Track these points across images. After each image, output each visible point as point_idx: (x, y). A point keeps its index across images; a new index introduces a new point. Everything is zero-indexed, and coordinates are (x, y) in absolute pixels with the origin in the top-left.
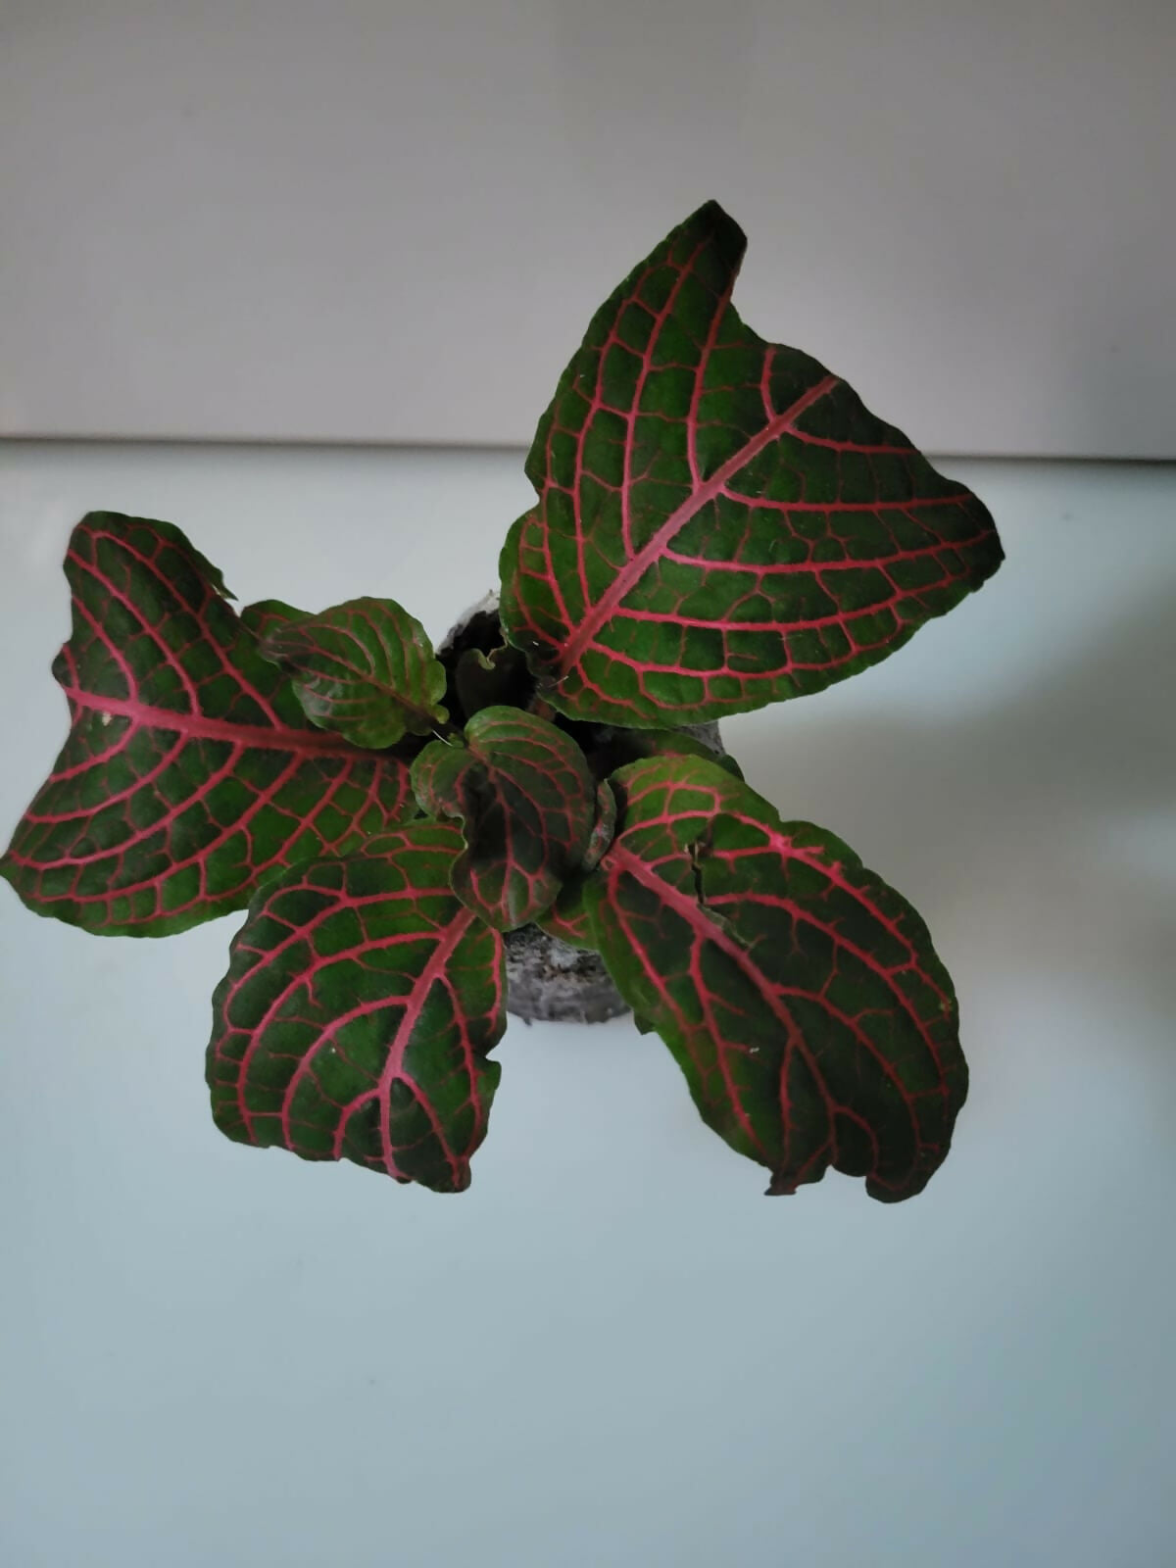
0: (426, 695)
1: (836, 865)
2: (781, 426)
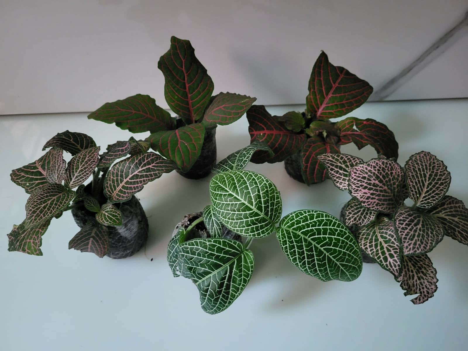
0: (302, 123)
1: (374, 122)
2: (342, 76)
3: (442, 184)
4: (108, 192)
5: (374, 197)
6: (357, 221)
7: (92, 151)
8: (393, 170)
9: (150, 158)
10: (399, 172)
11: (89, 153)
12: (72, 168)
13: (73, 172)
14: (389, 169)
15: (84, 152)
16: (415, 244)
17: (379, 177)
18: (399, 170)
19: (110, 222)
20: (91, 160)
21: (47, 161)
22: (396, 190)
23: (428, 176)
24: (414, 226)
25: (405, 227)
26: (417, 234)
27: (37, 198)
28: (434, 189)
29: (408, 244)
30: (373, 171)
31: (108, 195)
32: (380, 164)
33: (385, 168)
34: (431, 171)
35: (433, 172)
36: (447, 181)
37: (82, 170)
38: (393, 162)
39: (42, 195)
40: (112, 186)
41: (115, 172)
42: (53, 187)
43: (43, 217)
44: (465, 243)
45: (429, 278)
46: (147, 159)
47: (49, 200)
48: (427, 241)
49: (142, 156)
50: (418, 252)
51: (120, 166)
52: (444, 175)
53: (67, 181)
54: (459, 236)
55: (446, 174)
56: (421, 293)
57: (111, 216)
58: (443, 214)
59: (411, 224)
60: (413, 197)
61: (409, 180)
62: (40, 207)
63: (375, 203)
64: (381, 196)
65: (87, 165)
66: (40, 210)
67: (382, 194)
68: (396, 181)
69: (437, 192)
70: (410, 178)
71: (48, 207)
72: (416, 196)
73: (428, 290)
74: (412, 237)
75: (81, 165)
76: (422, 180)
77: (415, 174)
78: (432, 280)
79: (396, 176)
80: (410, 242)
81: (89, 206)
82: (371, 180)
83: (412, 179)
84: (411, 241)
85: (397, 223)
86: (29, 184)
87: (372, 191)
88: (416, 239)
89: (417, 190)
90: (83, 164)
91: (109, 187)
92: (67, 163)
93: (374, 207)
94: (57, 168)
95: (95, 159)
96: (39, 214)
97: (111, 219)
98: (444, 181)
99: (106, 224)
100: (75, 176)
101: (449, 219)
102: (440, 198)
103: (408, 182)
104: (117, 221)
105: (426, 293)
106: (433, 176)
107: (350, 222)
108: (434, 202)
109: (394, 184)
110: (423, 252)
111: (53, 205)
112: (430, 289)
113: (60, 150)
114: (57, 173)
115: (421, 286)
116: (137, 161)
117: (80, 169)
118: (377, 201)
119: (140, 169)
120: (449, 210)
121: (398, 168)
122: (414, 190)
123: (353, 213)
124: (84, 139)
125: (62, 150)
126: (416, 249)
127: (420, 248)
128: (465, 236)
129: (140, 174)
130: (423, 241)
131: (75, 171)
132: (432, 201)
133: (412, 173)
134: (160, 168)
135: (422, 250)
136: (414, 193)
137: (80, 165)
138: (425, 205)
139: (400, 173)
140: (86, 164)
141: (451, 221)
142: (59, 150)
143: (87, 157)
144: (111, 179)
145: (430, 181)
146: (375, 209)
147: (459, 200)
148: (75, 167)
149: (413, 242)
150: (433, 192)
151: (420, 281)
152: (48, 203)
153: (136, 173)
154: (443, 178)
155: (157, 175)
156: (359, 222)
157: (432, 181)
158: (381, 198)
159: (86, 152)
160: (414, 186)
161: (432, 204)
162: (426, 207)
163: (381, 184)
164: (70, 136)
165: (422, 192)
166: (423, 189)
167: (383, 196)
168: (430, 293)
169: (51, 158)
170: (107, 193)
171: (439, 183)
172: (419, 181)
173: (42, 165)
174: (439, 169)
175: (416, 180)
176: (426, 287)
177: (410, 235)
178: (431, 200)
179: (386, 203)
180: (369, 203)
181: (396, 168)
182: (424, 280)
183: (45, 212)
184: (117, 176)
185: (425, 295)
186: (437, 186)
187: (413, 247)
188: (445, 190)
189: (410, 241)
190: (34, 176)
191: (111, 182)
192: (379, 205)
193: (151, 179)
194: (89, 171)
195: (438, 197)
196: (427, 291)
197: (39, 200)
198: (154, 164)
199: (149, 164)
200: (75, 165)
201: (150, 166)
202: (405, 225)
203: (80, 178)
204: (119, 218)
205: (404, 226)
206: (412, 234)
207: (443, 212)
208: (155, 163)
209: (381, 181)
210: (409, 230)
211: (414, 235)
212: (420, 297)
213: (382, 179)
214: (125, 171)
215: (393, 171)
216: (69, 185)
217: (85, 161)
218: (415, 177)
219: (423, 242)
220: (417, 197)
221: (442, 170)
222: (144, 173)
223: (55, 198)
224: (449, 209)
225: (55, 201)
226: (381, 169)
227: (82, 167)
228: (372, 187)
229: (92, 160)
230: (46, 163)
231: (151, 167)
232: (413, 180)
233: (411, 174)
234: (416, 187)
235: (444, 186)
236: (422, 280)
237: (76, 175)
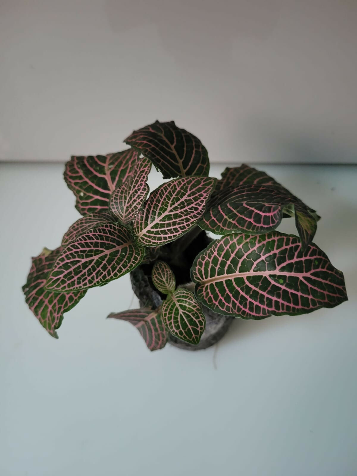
4: (197, 272)
7: (200, 186)
9: (306, 256)
11: (194, 186)
12: (155, 204)
13: (154, 213)
15: (186, 181)
19: (181, 333)
20: (193, 203)
21: (122, 168)
27: (80, 242)
31: (196, 277)
37: (169, 217)
39: (90, 238)
40: (210, 267)
41: (226, 249)
42: (112, 230)
43: (76, 283)
46: (300, 256)
47: (97, 252)
49: (291, 245)
51: (239, 244)
53: (139, 225)
57: (186, 320)
62: (79, 261)
65: (182, 210)
66: (76, 266)
71: (90, 267)
75: (171, 206)
81: (158, 279)
86: (85, 194)
90: (176, 204)
91: (203, 266)
92: (151, 191)
94: (131, 192)
95: (200, 205)
96: (73, 275)
97: (185, 326)
99: (174, 331)
100: (154, 223)
104: (194, 335)
111: (100, 268)
113: (148, 162)
114: (129, 202)
116: (277, 252)
117: (167, 213)
119: (277, 272)
124: (195, 149)
125: (151, 165)
129: (273, 282)
131: (157, 212)
134: (319, 290)
137: (169, 205)
140: (181, 208)
142: (146, 163)
143: (187, 194)
144: (213, 256)
148: (160, 205)
152: (94, 260)
153: (266, 274)
155: (308, 306)
159: (189, 183)
164: (174, 136)
169: (130, 166)
170: (196, 274)
173: (113, 170)
183: (83, 276)
184: (227, 256)
190: (96, 185)
191: (211, 261)
193: (294, 308)
194: (181, 225)
197: (82, 246)
198: (308, 275)
199: (298, 267)
200: (162, 200)
201: (300, 276)
203: (162, 232)
204: (199, 329)
208: (313, 271)
214: (245, 257)
216: (140, 233)
217: (182, 200)
222: (282, 284)
223: (107, 252)
225: (106, 259)
227: (171, 211)
229: (193, 205)
230: (120, 170)
231: (301, 278)
237: (157, 220)
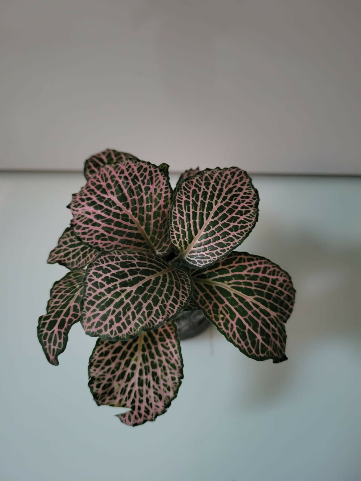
3: (236, 228)
5: (99, 222)
6: (69, 259)
8: (152, 184)
10: (161, 190)
14: (146, 181)
16: (104, 318)
17: (122, 190)
18: (163, 187)
22: (153, 221)
23: (215, 208)
24: (118, 286)
25: (100, 283)
26: (117, 300)
28: (218, 234)
29: (93, 314)
30: (117, 179)
32: (133, 169)
33: (139, 177)
34: (224, 202)
35: (228, 204)
36: (247, 226)
38: (158, 170)
44: (237, 343)
45: (162, 387)
48: (131, 319)
50: (104, 333)
52: (245, 214)
54: (235, 329)
55: (251, 213)
56: (133, 408)
58: (229, 284)
59: (117, 281)
60: (178, 240)
61: (177, 208)
63: (97, 234)
64: (113, 224)
67: (116, 220)
68: (153, 204)
69: (221, 241)
70: (180, 206)
72: (183, 241)
73: (149, 408)
74: (103, 304)
76: (201, 215)
77: (193, 201)
78: (165, 392)
79: (155, 197)
80: (98, 311)
82: (106, 193)
83: (184, 208)
84: (100, 310)
85: (91, 273)
87: (99, 212)
88: (110, 309)
89: (186, 230)
93: (91, 239)
98: (242, 224)
101: (236, 295)
102: (223, 254)
103: (173, 211)
105: (142, 411)
106: (225, 212)
107: (57, 257)
108: (212, 258)
109: (149, 209)
110: (113, 336)
112: (154, 407)
115: (138, 396)
118: (102, 231)
120: (246, 280)
121: (163, 183)
122: (181, 229)
123: (70, 244)
126: (102, 327)
127: (111, 326)
128: (246, 331)
130: (122, 316)
132: (209, 256)
133: (188, 197)
135: (111, 332)
136: (180, 233)
138: (196, 260)
139: (163, 192)
141: (237, 299)
145: (216, 218)
146: (92, 243)
147: (282, 270)
149: (102, 313)
150: (215, 239)
151: (141, 388)
154: (242, 218)
156: (72, 260)
157: (219, 219)
158: (112, 226)
160: (182, 221)
161: (208, 260)
162: (196, 263)
163: (121, 204)
165: (196, 235)
166: (199, 231)
167: (118, 224)
168: (151, 413)
171: (231, 226)
172: (195, 214)
174: (243, 201)
175: (189, 211)
176: (148, 400)
177: (103, 298)
178: (207, 254)
179: (119, 238)
180: (87, 230)
181: (159, 182)
182: (149, 387)
185: (140, 415)
186: (226, 230)
187: (99, 322)
188: (237, 241)
189: (98, 309)
192: (102, 237)
195: (221, 251)
196: (146, 408)
202: (102, 280)
205: (99, 280)
206: (107, 298)
207: (234, 281)
209: (122, 198)
210: (105, 290)
211: (111, 301)
212: (131, 414)
213: (127, 195)
215: (150, 186)
218: (191, 206)
219: (121, 319)
220: (185, 243)
221: (246, 205)
224: (248, 279)
226: (132, 177)
228: (102, 204)
232: (184, 210)
233: (184, 198)
234: (186, 224)
235: (238, 234)
236: (145, 387)
